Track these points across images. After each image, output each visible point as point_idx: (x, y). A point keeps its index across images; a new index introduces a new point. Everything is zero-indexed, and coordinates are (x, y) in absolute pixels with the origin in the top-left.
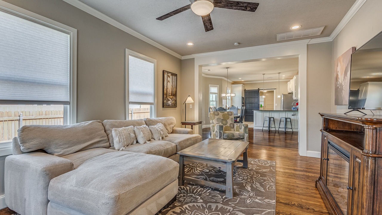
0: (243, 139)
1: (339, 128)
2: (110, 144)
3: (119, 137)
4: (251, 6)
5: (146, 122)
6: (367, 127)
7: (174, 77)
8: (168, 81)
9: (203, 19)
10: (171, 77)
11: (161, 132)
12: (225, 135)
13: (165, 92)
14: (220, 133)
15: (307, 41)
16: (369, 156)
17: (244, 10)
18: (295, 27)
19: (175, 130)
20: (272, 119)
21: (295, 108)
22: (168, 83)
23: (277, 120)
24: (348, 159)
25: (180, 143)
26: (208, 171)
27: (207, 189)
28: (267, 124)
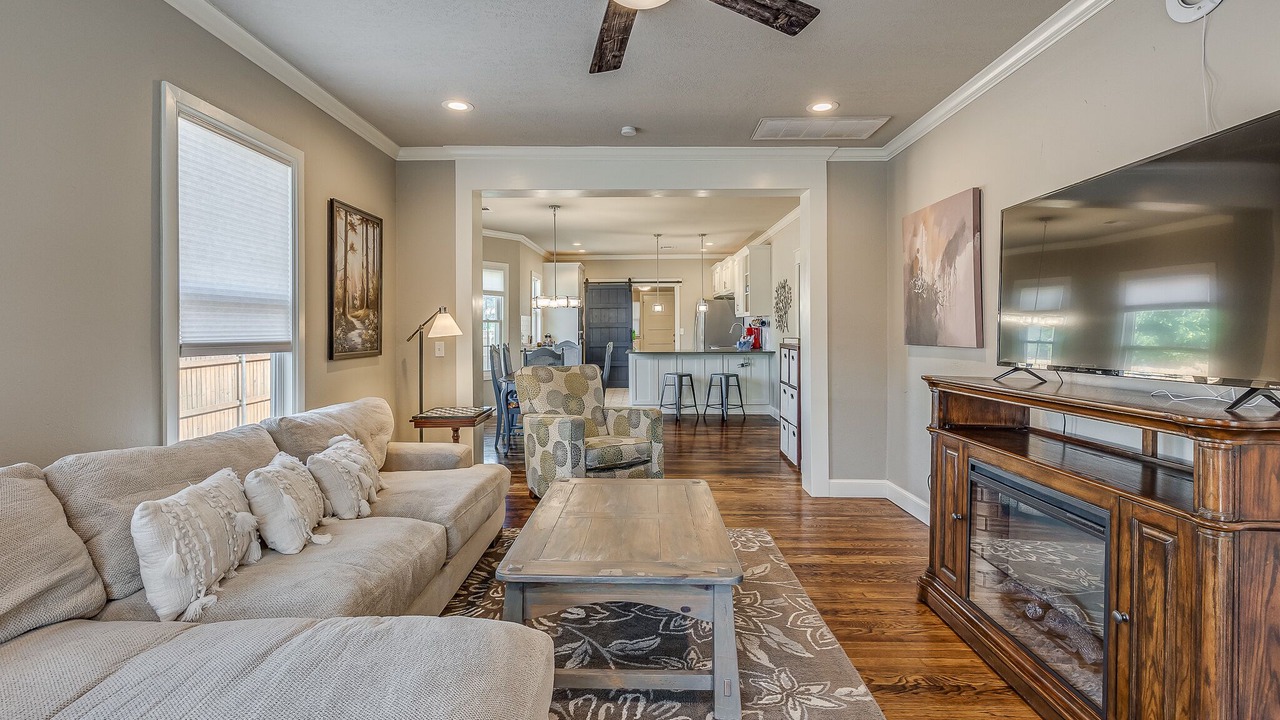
0: (647, 461)
1: (974, 418)
2: (106, 586)
3: (178, 546)
4: (794, 13)
5: (278, 436)
6: (1210, 445)
7: (370, 230)
8: (349, 248)
9: (604, 22)
10: (359, 229)
11: (362, 475)
12: (592, 453)
13: (338, 292)
14: (575, 448)
15: (826, 153)
16: (1220, 529)
17: (765, 21)
18: (822, 107)
19: (397, 455)
20: (685, 380)
21: (745, 343)
22: (350, 253)
23: (699, 381)
24: (1100, 531)
25: (457, 515)
26: (582, 614)
27: (625, 699)
28: (670, 397)
